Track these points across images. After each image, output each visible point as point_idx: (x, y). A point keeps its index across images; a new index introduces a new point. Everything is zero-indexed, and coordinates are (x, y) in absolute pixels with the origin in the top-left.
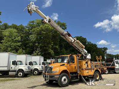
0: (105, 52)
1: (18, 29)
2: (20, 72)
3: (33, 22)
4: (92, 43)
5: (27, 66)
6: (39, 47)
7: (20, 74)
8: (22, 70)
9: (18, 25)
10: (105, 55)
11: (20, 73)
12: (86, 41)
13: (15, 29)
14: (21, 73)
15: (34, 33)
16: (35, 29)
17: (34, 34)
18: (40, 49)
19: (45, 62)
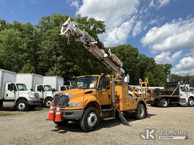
0: (167, 71)
1: (22, 30)
2: (22, 102)
3: (49, 18)
4: (147, 57)
5: (33, 93)
6: (58, 62)
7: (21, 106)
8: (25, 99)
9: (23, 24)
10: (168, 76)
11: (21, 104)
12: (137, 53)
13: (17, 30)
14: (23, 104)
15: (50, 38)
16: (51, 31)
17: (49, 40)
18: (60, 64)
19: (65, 86)
